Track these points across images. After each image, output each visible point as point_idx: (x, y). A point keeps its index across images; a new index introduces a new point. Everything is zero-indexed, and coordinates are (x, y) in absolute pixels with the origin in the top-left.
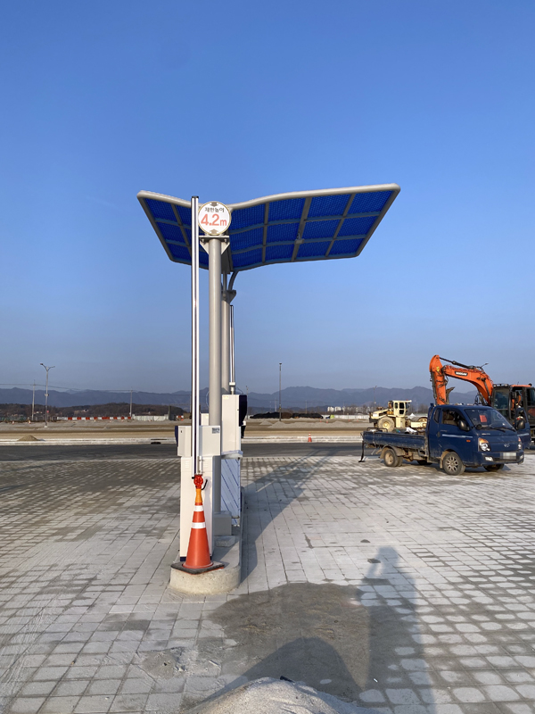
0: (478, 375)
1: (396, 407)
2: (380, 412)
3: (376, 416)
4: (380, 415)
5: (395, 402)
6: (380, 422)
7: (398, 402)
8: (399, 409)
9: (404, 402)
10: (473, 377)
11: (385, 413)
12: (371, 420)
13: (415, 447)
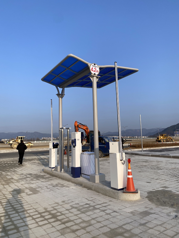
0: (86, 128)
1: (19, 139)
2: (13, 141)
3: (11, 142)
4: (13, 142)
5: (19, 137)
6: (13, 145)
7: (20, 137)
8: (20, 139)
9: (22, 137)
10: (85, 128)
11: (15, 141)
12: (9, 144)
13: (86, 150)
